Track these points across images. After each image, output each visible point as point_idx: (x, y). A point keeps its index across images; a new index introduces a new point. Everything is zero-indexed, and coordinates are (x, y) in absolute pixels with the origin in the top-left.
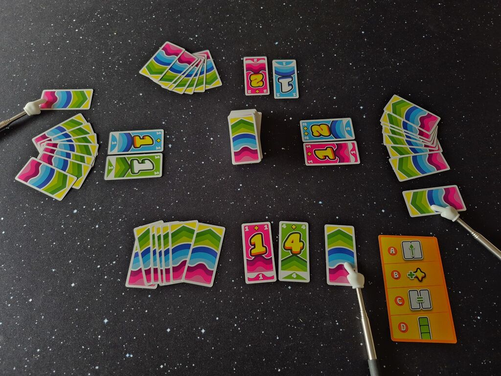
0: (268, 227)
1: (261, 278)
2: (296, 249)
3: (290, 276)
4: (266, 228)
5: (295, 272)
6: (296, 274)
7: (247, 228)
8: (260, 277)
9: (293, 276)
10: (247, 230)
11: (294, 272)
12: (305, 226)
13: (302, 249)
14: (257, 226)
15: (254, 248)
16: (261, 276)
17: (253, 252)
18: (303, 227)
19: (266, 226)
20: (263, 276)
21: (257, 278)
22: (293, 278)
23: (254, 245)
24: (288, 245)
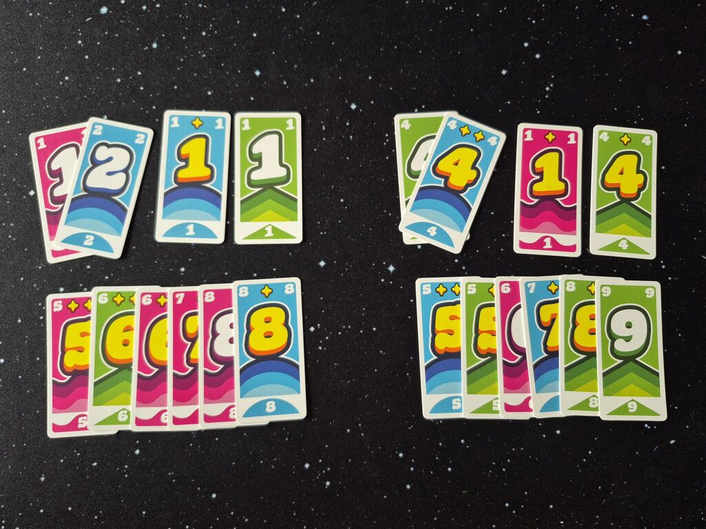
0: (576, 139)
1: (548, 245)
2: (629, 188)
3: (614, 246)
4: (572, 141)
5: (626, 237)
6: (629, 242)
7: (529, 133)
8: (545, 244)
9: (620, 245)
10: (529, 138)
11: (622, 237)
12: (651, 139)
13: (642, 188)
14: (554, 132)
15: (541, 180)
16: (548, 241)
17: (538, 188)
18: (646, 141)
19: (572, 136)
20: (553, 242)
21: (540, 244)
22: (620, 250)
23: (541, 174)
24: (611, 178)
